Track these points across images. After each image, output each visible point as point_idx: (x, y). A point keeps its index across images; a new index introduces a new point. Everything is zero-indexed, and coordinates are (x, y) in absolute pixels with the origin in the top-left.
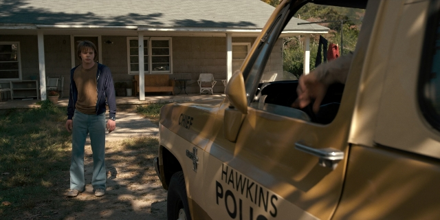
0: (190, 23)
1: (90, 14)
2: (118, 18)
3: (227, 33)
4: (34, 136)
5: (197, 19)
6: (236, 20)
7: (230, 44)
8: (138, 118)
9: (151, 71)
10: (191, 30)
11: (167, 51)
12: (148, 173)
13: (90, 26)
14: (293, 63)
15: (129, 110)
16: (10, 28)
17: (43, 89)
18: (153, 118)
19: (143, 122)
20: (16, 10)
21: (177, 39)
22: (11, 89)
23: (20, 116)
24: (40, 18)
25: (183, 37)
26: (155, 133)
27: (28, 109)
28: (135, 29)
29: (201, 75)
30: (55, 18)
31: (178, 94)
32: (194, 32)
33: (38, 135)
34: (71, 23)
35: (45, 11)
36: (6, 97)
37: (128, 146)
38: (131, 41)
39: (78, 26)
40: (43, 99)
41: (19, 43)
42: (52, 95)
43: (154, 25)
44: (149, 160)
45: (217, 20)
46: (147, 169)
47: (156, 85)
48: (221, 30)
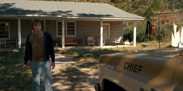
0: (85, 15)
1: (40, 10)
2: (53, 12)
3: (101, 20)
4: (17, 65)
5: (87, 13)
6: (104, 14)
7: (102, 24)
8: (63, 56)
9: (67, 36)
10: (85, 18)
11: (74, 27)
12: (76, 86)
13: (42, 16)
14: (125, 32)
15: (57, 53)
16: (6, 16)
17: (20, 43)
18: (69, 57)
19: (66, 58)
20: (8, 8)
21: (78, 22)
22: (5, 43)
23: (9, 55)
24: (19, 12)
25: (80, 21)
26: (73, 64)
27: (13, 52)
28: (61, 17)
29: (88, 38)
30: (26, 12)
31: (78, 46)
32: (86, 19)
33: (19, 65)
34: (33, 14)
35: (21, 9)
36: (3, 47)
37: (63, 71)
38: (58, 22)
39: (36, 15)
40: (20, 47)
41: (9, 23)
42: (24, 46)
43: (69, 16)
44: (75, 78)
45: (96, 14)
46: (75, 84)
47: (69, 42)
48: (98, 18)
